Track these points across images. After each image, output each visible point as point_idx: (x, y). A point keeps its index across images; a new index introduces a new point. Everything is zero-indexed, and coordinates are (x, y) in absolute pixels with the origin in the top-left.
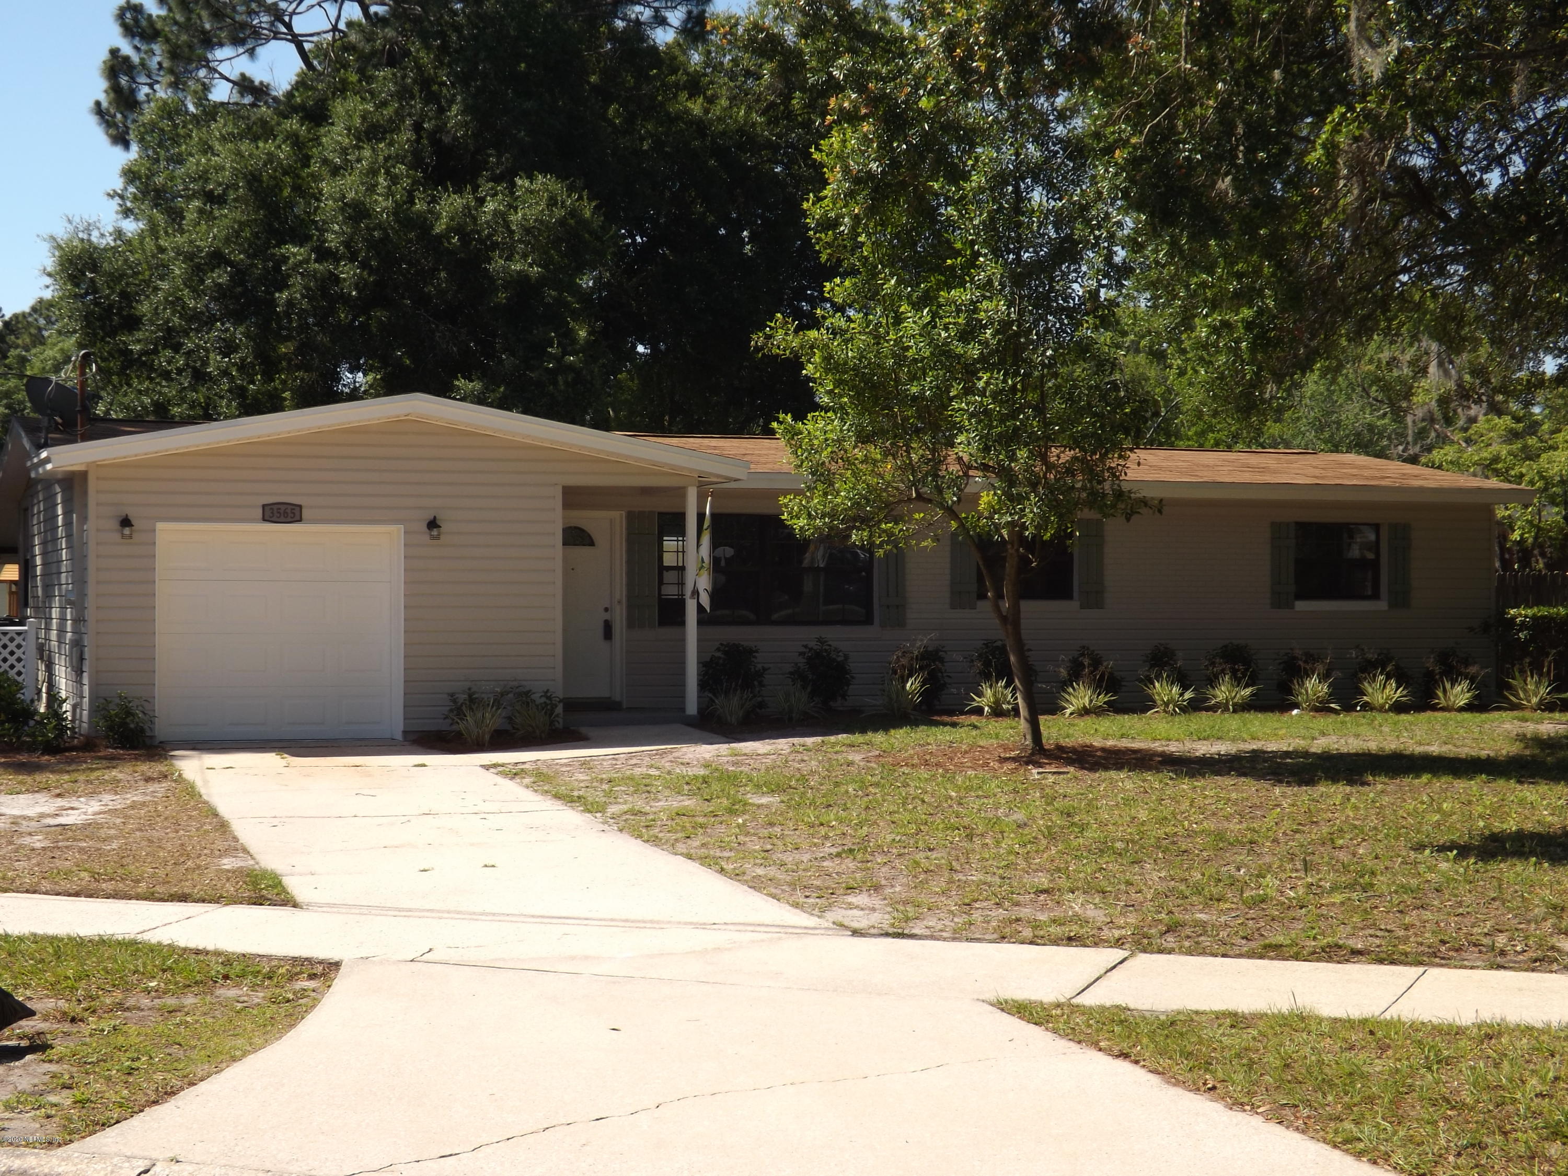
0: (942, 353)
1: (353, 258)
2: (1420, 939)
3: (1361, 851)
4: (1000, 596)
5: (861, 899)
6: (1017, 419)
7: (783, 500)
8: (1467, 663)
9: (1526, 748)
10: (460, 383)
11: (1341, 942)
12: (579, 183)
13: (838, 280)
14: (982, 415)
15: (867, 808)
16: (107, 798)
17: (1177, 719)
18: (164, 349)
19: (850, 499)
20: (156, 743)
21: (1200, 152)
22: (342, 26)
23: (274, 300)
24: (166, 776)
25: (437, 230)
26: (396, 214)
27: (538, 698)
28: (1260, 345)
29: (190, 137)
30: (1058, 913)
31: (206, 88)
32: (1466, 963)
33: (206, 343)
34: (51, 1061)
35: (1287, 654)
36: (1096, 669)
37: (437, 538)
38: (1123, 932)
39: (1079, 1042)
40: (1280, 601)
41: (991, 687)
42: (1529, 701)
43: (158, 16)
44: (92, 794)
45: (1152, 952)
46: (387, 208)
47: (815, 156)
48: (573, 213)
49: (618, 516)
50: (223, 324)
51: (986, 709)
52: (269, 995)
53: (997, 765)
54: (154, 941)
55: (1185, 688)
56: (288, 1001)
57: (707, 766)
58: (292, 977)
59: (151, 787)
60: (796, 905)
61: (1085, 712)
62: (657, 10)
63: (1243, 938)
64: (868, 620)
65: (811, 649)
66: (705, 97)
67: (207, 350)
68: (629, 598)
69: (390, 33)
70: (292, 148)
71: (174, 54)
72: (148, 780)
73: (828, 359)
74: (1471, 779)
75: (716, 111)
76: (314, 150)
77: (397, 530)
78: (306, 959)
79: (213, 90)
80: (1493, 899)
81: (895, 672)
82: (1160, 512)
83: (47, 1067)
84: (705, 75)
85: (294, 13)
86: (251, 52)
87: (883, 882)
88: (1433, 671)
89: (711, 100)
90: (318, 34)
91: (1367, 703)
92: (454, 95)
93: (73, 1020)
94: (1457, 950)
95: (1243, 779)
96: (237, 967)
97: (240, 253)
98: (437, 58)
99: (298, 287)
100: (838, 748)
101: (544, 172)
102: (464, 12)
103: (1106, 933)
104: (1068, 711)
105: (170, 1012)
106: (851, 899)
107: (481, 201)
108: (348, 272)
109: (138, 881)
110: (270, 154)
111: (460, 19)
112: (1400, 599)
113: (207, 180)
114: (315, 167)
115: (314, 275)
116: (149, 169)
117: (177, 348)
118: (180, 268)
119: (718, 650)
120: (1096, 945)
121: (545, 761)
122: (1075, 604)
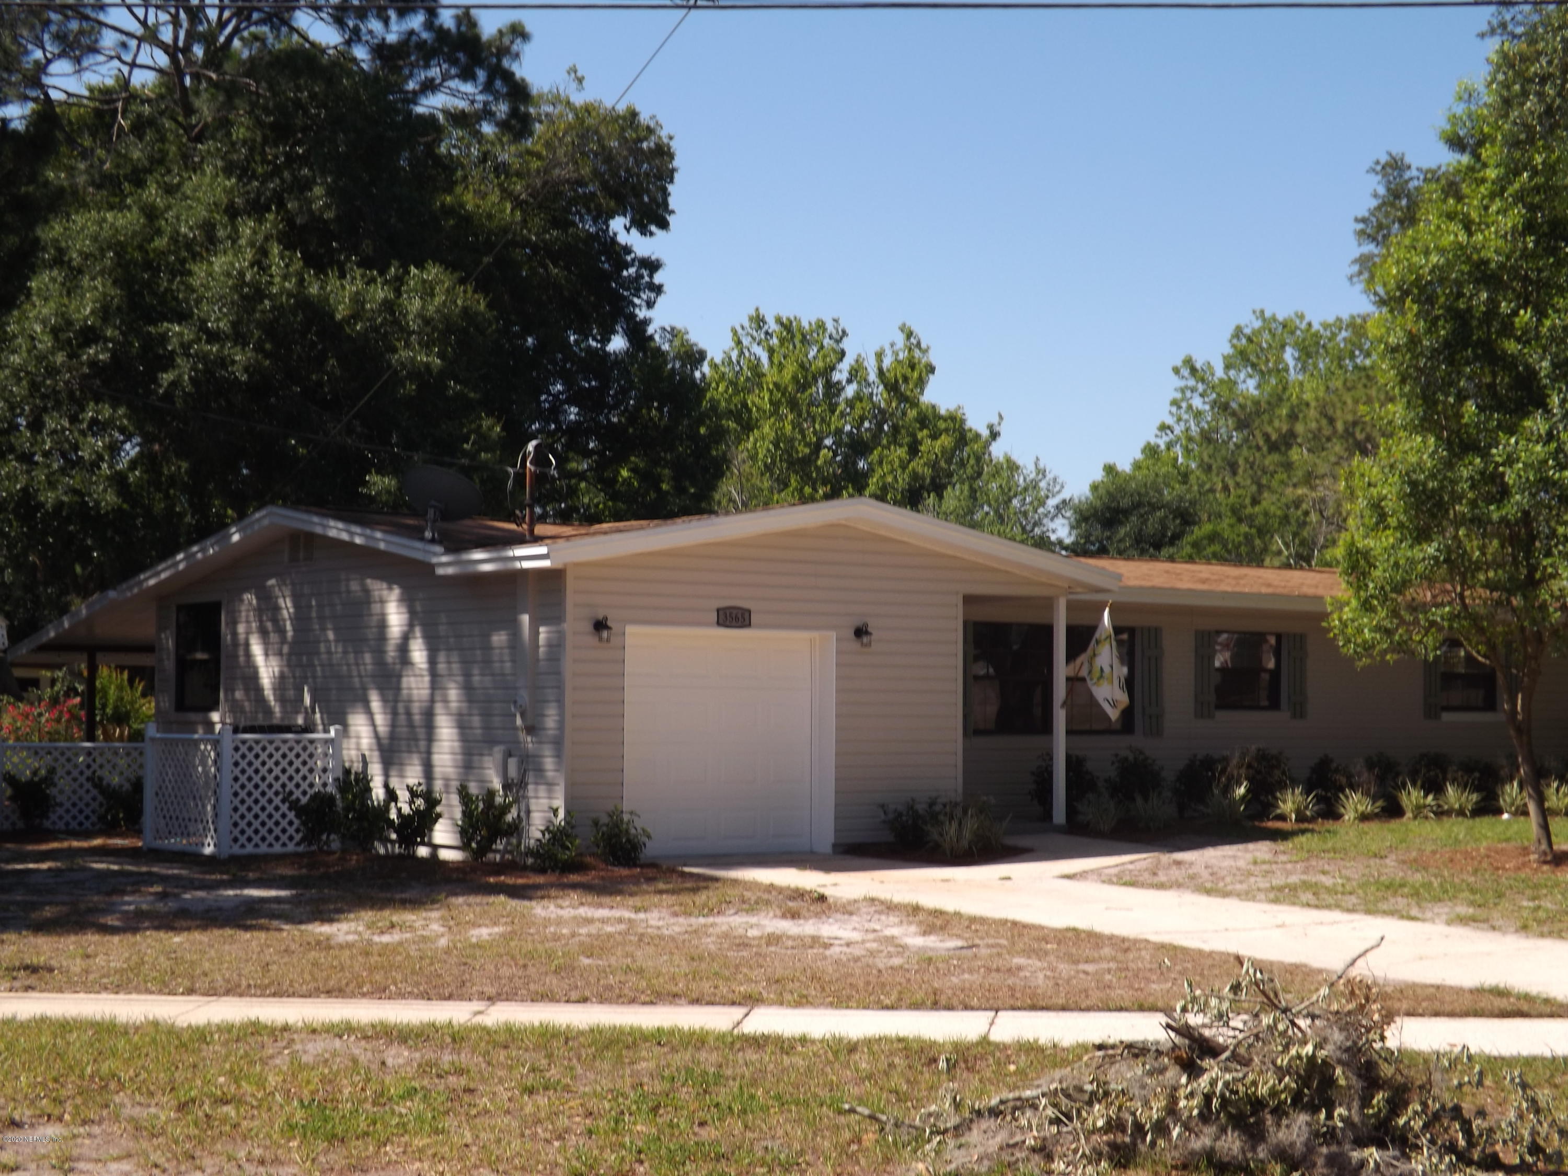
25: (339, 316)
37: (869, 644)
40: (1432, 711)
76: (162, 223)
97: (111, 329)
99: (185, 369)
101: (431, 261)
108: (239, 355)
122: (1285, 714)
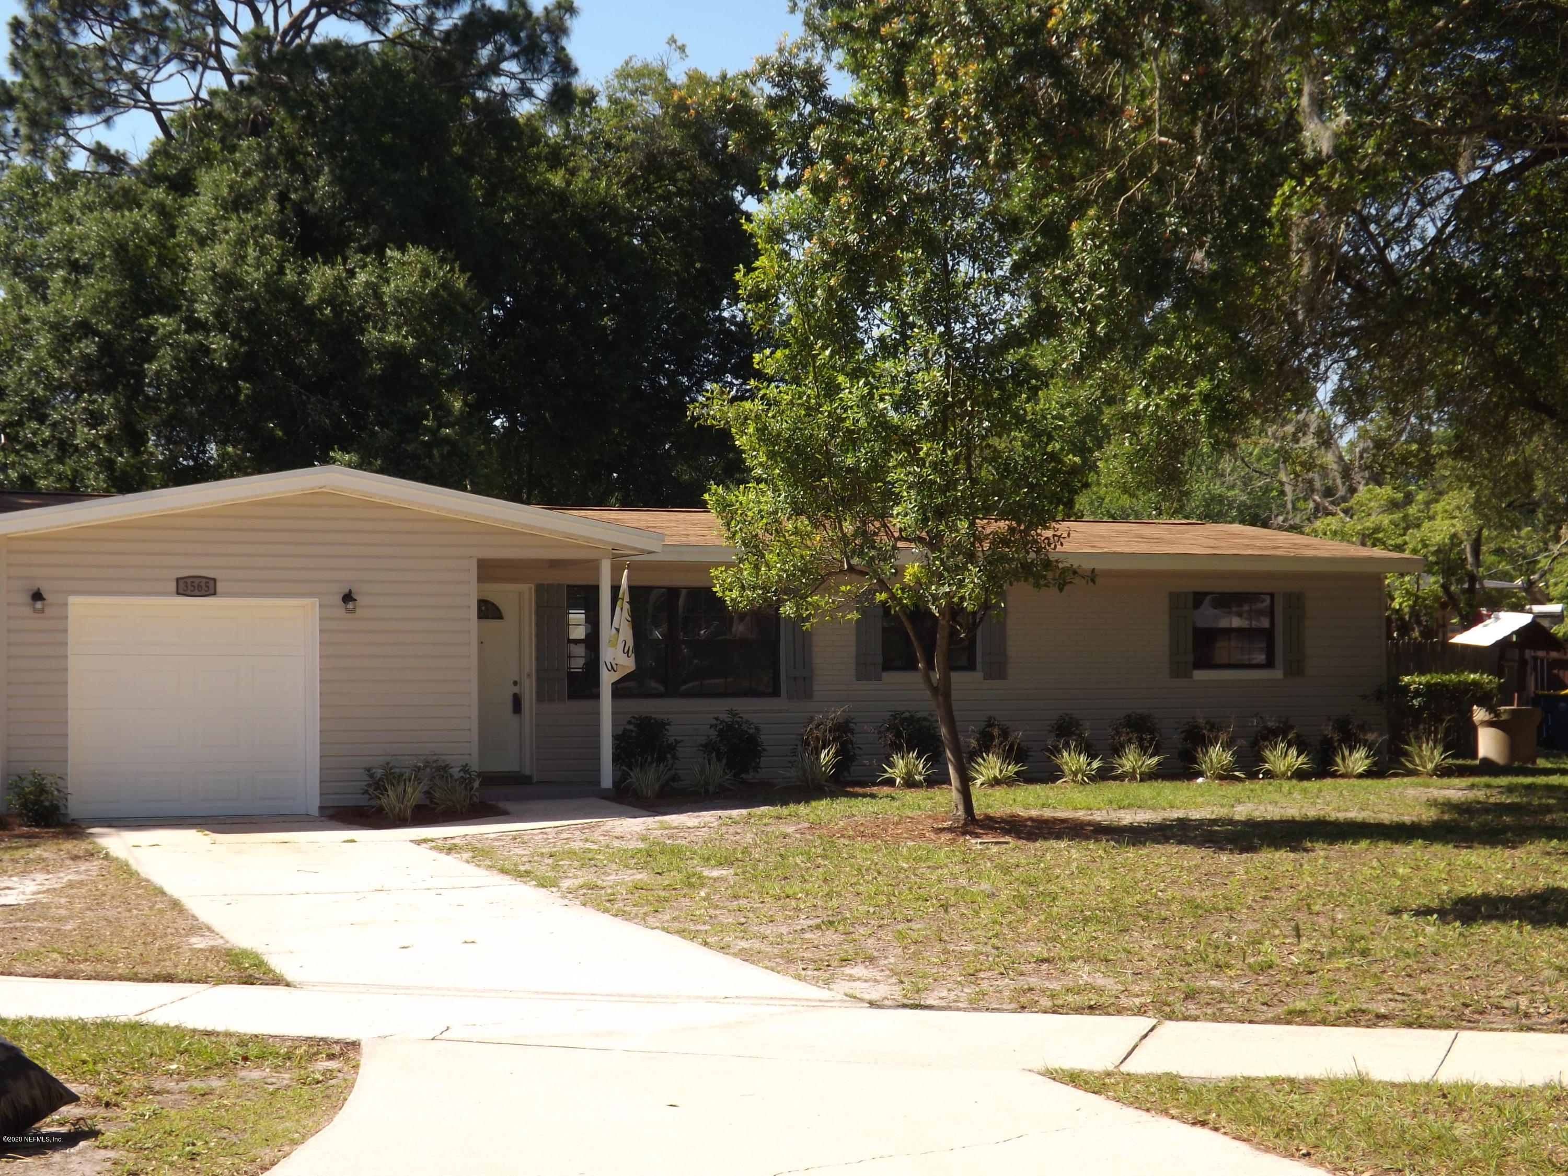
0: (880, 423)
1: (223, 329)
2: (1442, 1003)
3: (1340, 916)
4: (930, 666)
5: (859, 971)
6: (955, 490)
7: (714, 572)
8: (1362, 728)
9: (1443, 812)
10: (337, 455)
11: (1364, 1007)
12: (450, 255)
13: (767, 352)
14: (922, 485)
15: (825, 880)
16: (40, 877)
17: (1088, 788)
18: (28, 421)
19: (785, 571)
20: (69, 821)
21: (1187, 225)
22: (204, 95)
23: (144, 370)
24: (92, 855)
25: (309, 302)
26: (266, 285)
27: (455, 772)
28: (1219, 417)
29: (50, 205)
30: (1068, 981)
31: (65, 156)
32: (1494, 1026)
33: (72, 414)
34: (106, 1147)
35: (1188, 723)
36: (1006, 738)
37: (353, 611)
38: (1142, 1000)
39: (1148, 1110)
40: (1178, 670)
41: (903, 758)
42: (1424, 767)
43: (13, 83)
44: (24, 873)
45: (1177, 1020)
46: (257, 279)
47: (745, 227)
48: (446, 285)
49: (527, 590)
50: (90, 395)
51: (898, 780)
52: (296, 1076)
53: (933, 836)
54: (160, 1023)
55: (1092, 757)
56: (318, 1082)
57: (644, 839)
58: (312, 1057)
59: (83, 866)
60: (798, 978)
61: (995, 782)
62: (523, 82)
63: (1263, 1004)
64: (775, 692)
65: (722, 722)
66: (566, 170)
67: (73, 421)
68: (538, 670)
69: (256, 101)
70: (158, 217)
71: (34, 122)
72: (75, 858)
73: (762, 430)
74: (1408, 844)
75: (578, 183)
76: (180, 220)
77: (311, 605)
78: (321, 1039)
79: (72, 158)
80: (1496, 962)
81: (807, 743)
82: (1093, 581)
83: (103, 1153)
84: (566, 147)
85: (152, 81)
86: (108, 121)
87: (876, 954)
88: (1331, 738)
89: (573, 172)
90: (181, 102)
91: (1269, 770)
92: (322, 166)
93: (107, 1105)
94: (1481, 1013)
95: (1184, 847)
96: (253, 1050)
97: (107, 323)
98: (303, 127)
99: (168, 358)
100: (765, 821)
101: (415, 243)
102: (330, 82)
103: (1124, 1001)
104: (979, 782)
105: (203, 1095)
106: (848, 971)
107: (351, 273)
108: (218, 343)
109: (115, 962)
110: (136, 224)
111: (327, 88)
112: (1295, 668)
113: (72, 250)
114: (181, 237)
115: (184, 346)
116: (8, 237)
117: (42, 419)
118: (45, 338)
119: (629, 722)
120: (1119, 1013)
121: (473, 836)
122: (977, 676)
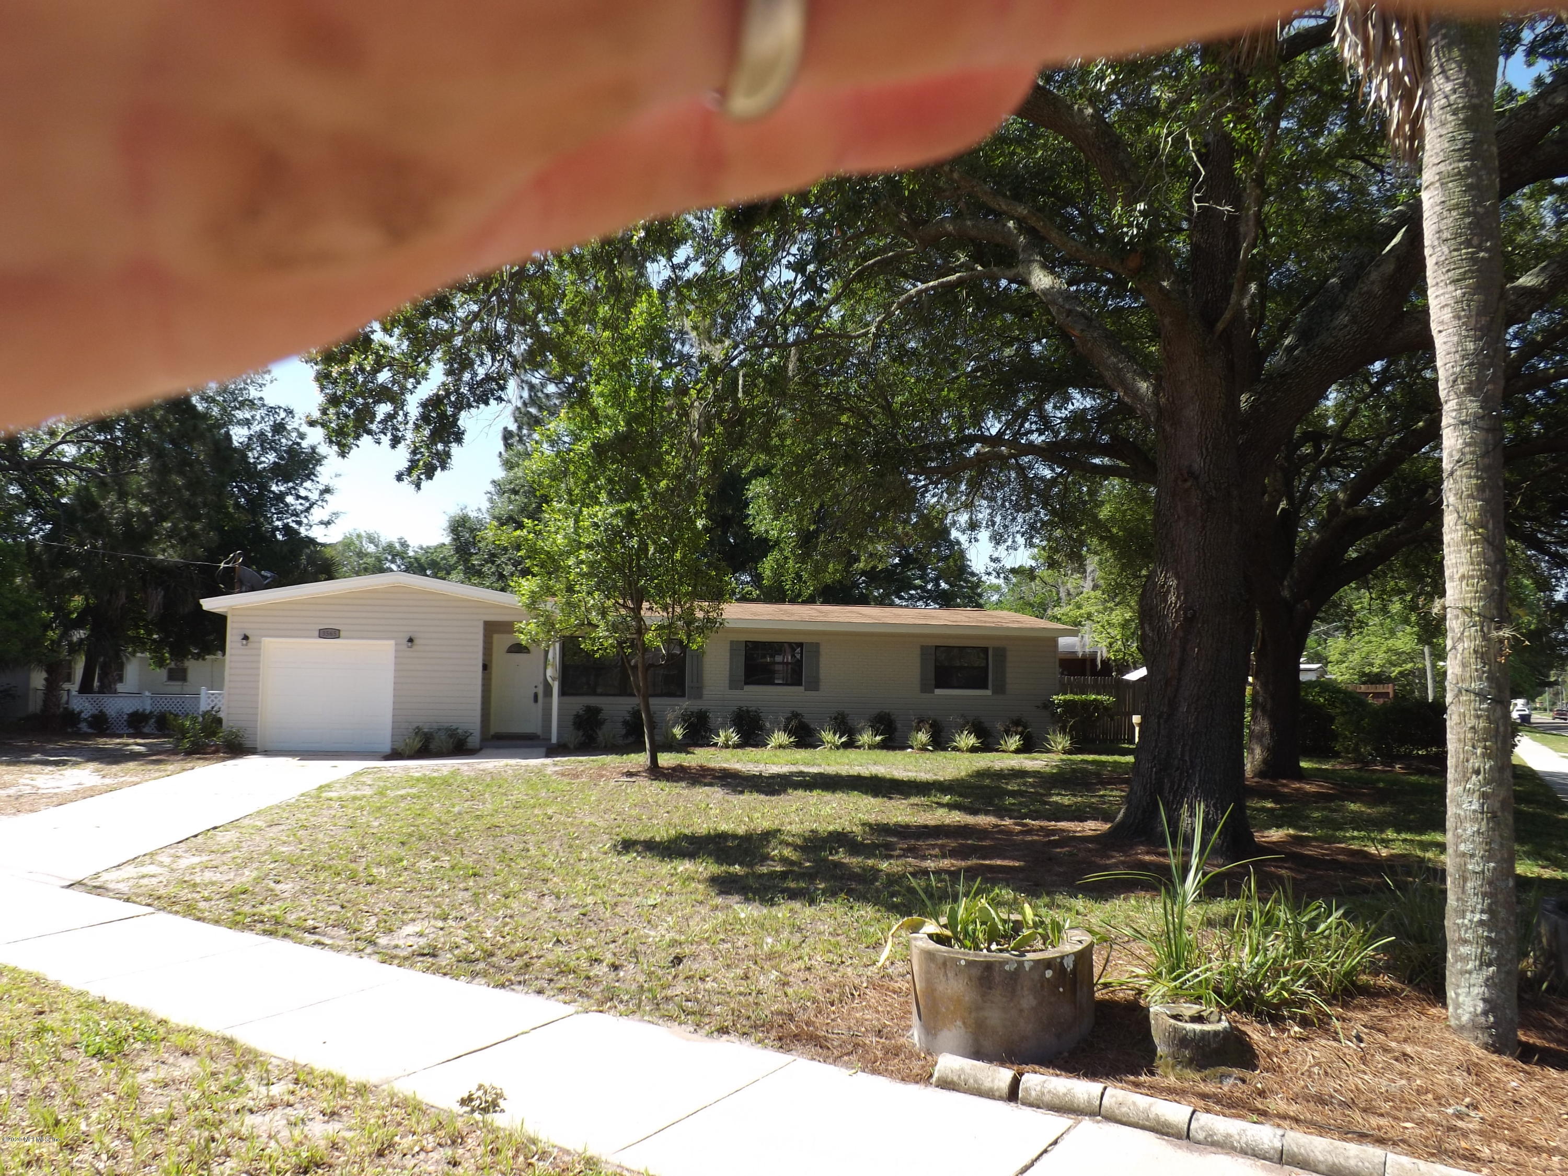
17: (836, 752)
37: (412, 647)
40: (924, 689)
41: (725, 732)
42: (1056, 748)
51: (719, 744)
55: (842, 735)
61: (779, 747)
64: (683, 695)
65: (634, 709)
77: (392, 642)
91: (953, 746)
104: (769, 746)
112: (1000, 689)
117: (493, 562)
119: (581, 709)
122: (802, 688)
